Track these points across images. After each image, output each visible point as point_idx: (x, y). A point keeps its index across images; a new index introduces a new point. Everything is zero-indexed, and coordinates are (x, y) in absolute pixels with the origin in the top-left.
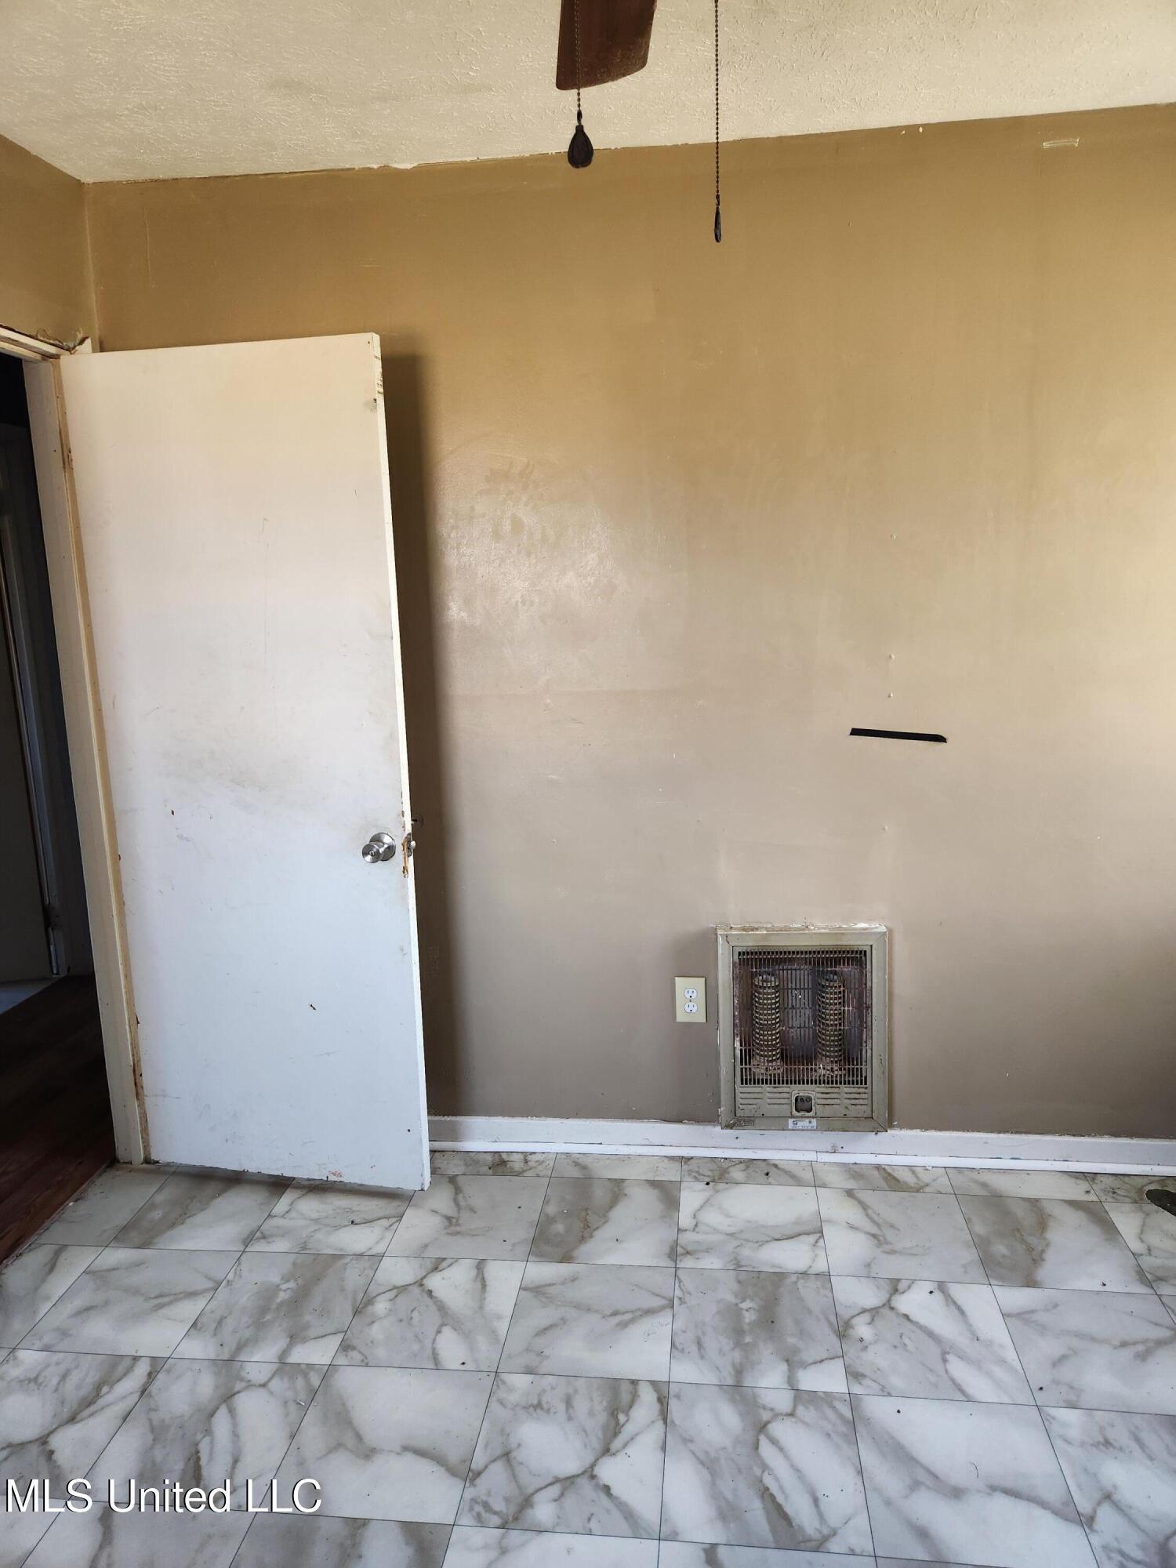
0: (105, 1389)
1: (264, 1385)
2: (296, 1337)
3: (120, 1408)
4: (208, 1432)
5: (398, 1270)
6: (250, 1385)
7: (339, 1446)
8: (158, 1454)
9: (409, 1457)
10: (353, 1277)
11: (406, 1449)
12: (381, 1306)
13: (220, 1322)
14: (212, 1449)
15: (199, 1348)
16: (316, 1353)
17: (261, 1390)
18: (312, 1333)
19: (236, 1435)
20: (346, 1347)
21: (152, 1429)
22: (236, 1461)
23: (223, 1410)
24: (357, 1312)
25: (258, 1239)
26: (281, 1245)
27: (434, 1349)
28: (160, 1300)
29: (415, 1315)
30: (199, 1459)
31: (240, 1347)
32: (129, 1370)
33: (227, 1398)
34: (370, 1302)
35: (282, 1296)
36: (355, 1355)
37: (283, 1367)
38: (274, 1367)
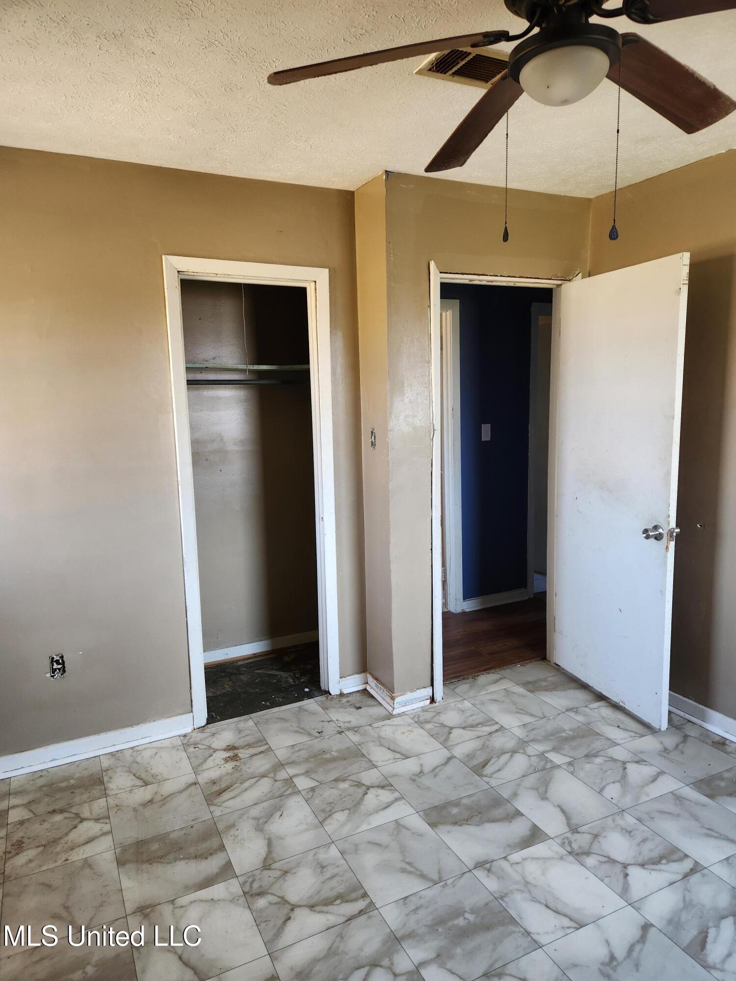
0: (480, 726)
1: (529, 756)
2: (554, 749)
3: (479, 734)
4: (499, 757)
5: (619, 753)
6: (525, 753)
7: (537, 789)
8: (478, 753)
9: (558, 810)
10: (598, 744)
11: (559, 806)
12: (599, 760)
13: (533, 729)
14: (495, 763)
15: (520, 733)
16: (556, 758)
17: (527, 757)
18: (563, 752)
19: (506, 764)
20: (570, 764)
21: (483, 745)
22: (499, 770)
23: (510, 754)
24: (587, 756)
25: (574, 711)
26: (580, 718)
27: (605, 786)
28: (520, 711)
29: (610, 771)
30: (489, 762)
31: (532, 741)
32: (492, 725)
33: (514, 752)
34: (596, 756)
35: (564, 734)
36: (571, 769)
37: (542, 755)
38: (539, 753)
